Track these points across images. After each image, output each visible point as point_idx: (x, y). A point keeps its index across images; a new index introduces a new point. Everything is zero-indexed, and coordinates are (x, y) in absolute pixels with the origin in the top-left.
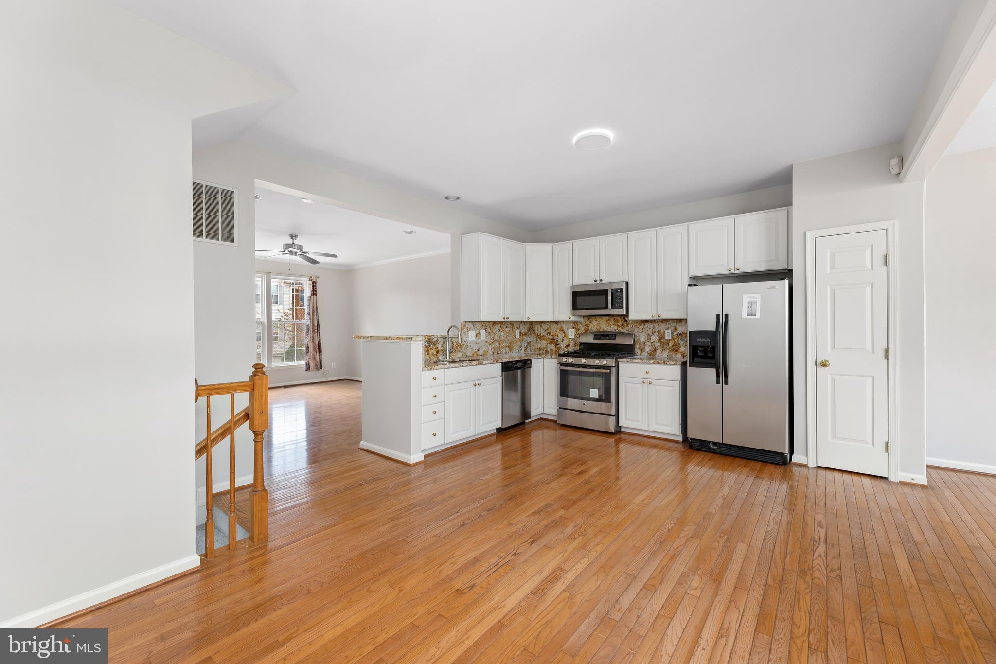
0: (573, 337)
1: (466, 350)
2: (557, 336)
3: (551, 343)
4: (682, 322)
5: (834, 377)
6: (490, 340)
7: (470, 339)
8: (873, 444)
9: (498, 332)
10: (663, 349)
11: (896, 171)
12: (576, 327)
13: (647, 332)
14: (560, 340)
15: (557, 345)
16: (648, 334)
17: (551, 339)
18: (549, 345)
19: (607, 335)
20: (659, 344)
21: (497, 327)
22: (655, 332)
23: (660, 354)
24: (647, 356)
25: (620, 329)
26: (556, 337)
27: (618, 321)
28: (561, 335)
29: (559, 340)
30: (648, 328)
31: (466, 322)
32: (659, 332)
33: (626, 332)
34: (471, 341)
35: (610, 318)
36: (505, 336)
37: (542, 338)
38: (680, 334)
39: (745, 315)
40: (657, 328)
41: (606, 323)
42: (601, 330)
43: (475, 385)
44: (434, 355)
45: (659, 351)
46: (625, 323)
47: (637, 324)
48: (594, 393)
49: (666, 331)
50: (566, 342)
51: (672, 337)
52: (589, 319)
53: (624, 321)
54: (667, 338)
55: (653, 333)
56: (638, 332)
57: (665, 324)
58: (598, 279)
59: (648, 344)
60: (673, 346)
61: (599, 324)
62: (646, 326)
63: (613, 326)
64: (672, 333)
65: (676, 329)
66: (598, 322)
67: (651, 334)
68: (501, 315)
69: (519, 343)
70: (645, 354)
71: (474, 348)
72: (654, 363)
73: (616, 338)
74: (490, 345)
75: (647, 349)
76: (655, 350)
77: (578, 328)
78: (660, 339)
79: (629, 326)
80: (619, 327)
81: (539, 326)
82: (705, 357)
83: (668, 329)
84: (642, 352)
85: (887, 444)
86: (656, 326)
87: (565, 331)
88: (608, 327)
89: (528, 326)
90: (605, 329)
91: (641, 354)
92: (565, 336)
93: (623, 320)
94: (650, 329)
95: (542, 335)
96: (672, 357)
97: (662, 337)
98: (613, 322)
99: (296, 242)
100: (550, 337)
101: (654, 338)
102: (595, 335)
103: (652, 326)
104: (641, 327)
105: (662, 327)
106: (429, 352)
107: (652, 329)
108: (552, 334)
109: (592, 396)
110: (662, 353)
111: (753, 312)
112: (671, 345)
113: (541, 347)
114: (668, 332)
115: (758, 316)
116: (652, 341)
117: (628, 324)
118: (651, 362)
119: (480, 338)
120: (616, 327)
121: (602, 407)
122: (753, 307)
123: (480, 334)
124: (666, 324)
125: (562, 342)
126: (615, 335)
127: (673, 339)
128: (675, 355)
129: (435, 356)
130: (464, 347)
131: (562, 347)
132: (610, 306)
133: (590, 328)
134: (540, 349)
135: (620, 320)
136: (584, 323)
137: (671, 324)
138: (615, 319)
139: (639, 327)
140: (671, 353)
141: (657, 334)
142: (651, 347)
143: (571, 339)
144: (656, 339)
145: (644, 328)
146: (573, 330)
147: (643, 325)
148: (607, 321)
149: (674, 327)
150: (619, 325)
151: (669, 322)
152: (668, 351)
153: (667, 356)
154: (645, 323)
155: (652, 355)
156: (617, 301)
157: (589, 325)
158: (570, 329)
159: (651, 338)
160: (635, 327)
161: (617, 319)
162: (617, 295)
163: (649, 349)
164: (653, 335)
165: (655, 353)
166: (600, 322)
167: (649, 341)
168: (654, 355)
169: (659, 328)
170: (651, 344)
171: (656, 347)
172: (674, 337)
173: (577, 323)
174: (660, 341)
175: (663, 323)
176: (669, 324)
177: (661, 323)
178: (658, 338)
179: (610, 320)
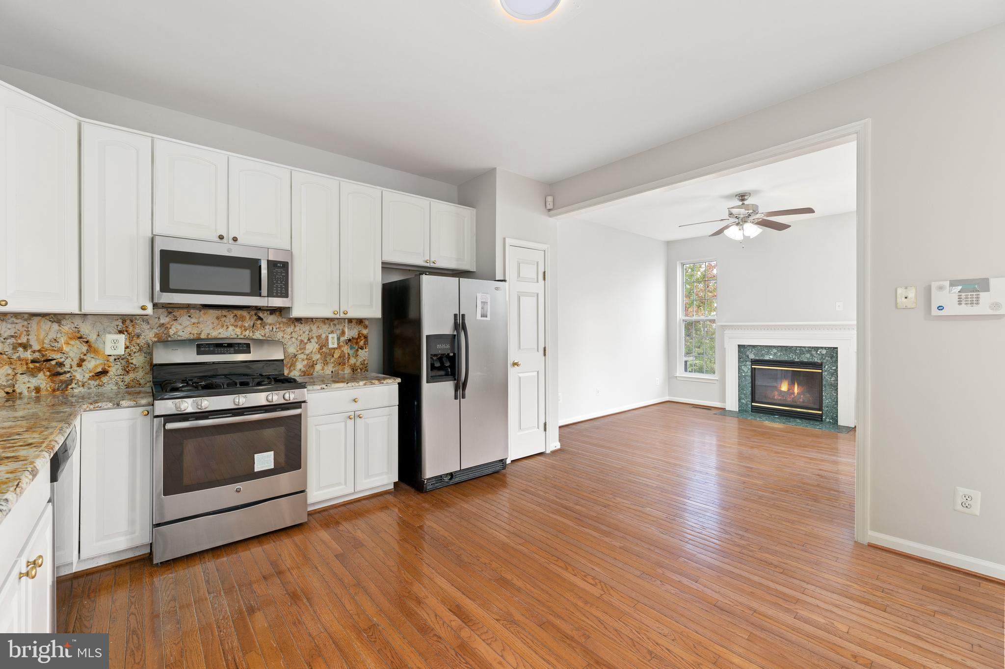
0: (121, 351)
2: (60, 351)
3: (32, 372)
4: (351, 322)
5: (520, 375)
8: (538, 428)
10: (326, 363)
11: (549, 207)
12: (131, 329)
13: (299, 338)
15: (58, 374)
16: (302, 341)
17: (35, 361)
19: (230, 345)
20: (319, 356)
22: (312, 338)
23: (321, 372)
24: (300, 376)
26: (54, 355)
27: (243, 319)
28: (73, 351)
29: (67, 363)
30: (301, 332)
32: (319, 337)
33: (261, 338)
35: (224, 312)
38: (350, 340)
39: (479, 317)
40: (315, 332)
41: (216, 322)
42: (203, 336)
45: (318, 367)
46: (259, 322)
47: (281, 325)
49: (330, 336)
50: (93, 364)
51: (338, 344)
53: (257, 320)
54: (331, 346)
55: (309, 339)
56: (283, 337)
57: (327, 326)
58: (225, 235)
59: (301, 356)
60: (340, 357)
62: (297, 329)
63: (231, 328)
64: (338, 339)
65: (343, 333)
67: (306, 341)
70: (296, 373)
72: (365, 384)
73: (251, 349)
75: (300, 365)
76: (313, 366)
77: (137, 331)
78: (321, 348)
79: (267, 327)
80: (246, 330)
82: (442, 367)
83: (332, 332)
84: (290, 371)
85: (545, 424)
86: (314, 328)
87: (92, 337)
88: (221, 330)
90: (214, 334)
93: (255, 317)
94: (304, 332)
96: (338, 373)
97: (323, 345)
98: (232, 320)
101: (312, 347)
102: (199, 346)
103: (307, 328)
104: (289, 330)
105: (324, 330)
107: (307, 332)
108: (37, 348)
109: (258, 468)
110: (323, 369)
111: (486, 312)
112: (336, 355)
114: (333, 338)
115: (489, 317)
116: (307, 352)
117: (263, 325)
118: (361, 383)
120: (238, 331)
121: (285, 482)
122: (485, 307)
124: (330, 325)
125: (79, 365)
126: (247, 345)
127: (339, 347)
128: (343, 370)
131: (80, 376)
132: (264, 290)
133: (171, 332)
135: (248, 317)
136: (154, 322)
137: (337, 326)
138: (236, 316)
139: (285, 330)
140: (337, 368)
141: (316, 340)
142: (305, 362)
143: (112, 359)
144: (315, 349)
145: (295, 332)
146: (122, 338)
147: (292, 327)
148: (218, 318)
149: (341, 331)
150: (245, 326)
151: (334, 322)
152: (333, 365)
153: (331, 373)
154: (296, 324)
155: (308, 375)
156: (277, 283)
157: (169, 326)
158: (110, 333)
159: (307, 348)
160: (274, 330)
161: (240, 315)
162: (277, 272)
163: (302, 366)
164: (310, 342)
165: (312, 370)
166: (201, 319)
167: (302, 353)
168: (312, 374)
169: (320, 331)
170: (305, 357)
171: (314, 361)
172: (341, 344)
173: (132, 321)
174: (321, 351)
175: (325, 323)
176: (335, 325)
177: (322, 324)
178: (317, 346)
179: (225, 316)
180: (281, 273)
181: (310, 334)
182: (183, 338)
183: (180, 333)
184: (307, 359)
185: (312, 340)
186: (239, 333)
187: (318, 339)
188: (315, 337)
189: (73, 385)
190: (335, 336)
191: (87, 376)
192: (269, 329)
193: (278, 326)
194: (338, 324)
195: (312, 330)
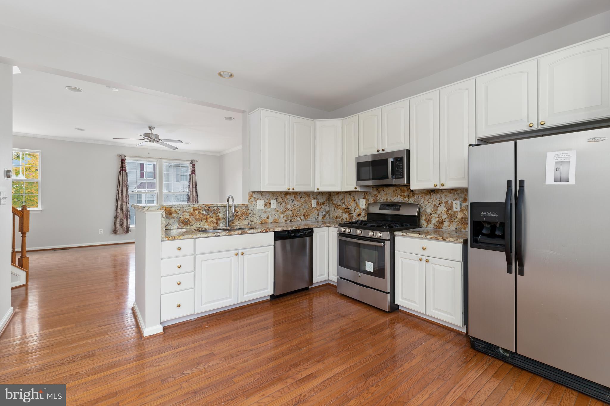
0: (364, 206)
1: (253, 218)
2: (350, 205)
3: (345, 212)
6: (282, 208)
7: (258, 208)
9: (291, 201)
10: (451, 222)
12: (366, 197)
13: (434, 203)
14: (353, 210)
15: (350, 214)
16: (435, 205)
17: (346, 209)
18: (344, 214)
19: (393, 206)
20: (446, 216)
21: (290, 197)
22: (442, 203)
23: (447, 228)
24: (434, 228)
25: (406, 199)
26: (349, 207)
27: (404, 191)
28: (353, 205)
30: (435, 199)
31: (253, 192)
32: (446, 203)
33: (412, 202)
34: (259, 210)
35: (396, 188)
36: (300, 205)
37: (338, 207)
39: (550, 180)
40: (444, 199)
41: (393, 193)
42: (388, 201)
43: (237, 254)
44: (213, 223)
45: (446, 224)
46: (411, 193)
47: (423, 195)
48: (369, 266)
49: (454, 202)
50: (357, 211)
51: (461, 208)
52: (377, 189)
54: (455, 209)
55: (439, 204)
56: (424, 202)
57: (452, 194)
58: (380, 149)
59: (435, 215)
60: (462, 218)
61: (387, 194)
62: (432, 197)
63: (399, 196)
64: (461, 205)
65: (465, 200)
66: (385, 193)
67: (437, 205)
68: (286, 186)
69: (316, 211)
70: (431, 226)
71: (262, 216)
72: (431, 238)
73: (401, 208)
74: (282, 213)
75: (434, 221)
76: (442, 223)
77: (368, 198)
78: (448, 211)
79: (415, 196)
80: (405, 197)
81: (336, 196)
82: (492, 235)
83: (456, 199)
84: (428, 224)
86: (443, 196)
87: (357, 201)
88: (395, 198)
89: (327, 196)
90: (392, 200)
91: (427, 226)
92: (357, 205)
93: (409, 190)
94: (436, 199)
95: (338, 204)
97: (449, 208)
98: (400, 192)
99: (153, 132)
100: (344, 206)
101: (442, 209)
102: (382, 206)
103: (439, 196)
104: (427, 198)
105: (449, 198)
106: (208, 220)
107: (438, 199)
108: (346, 204)
109: (367, 269)
110: (449, 226)
111: (564, 176)
112: (459, 217)
113: (338, 216)
114: (456, 204)
115: (572, 181)
116: (438, 212)
118: (429, 237)
119: (270, 207)
120: (402, 198)
121: (376, 281)
122: (564, 168)
123: (270, 204)
124: (454, 194)
125: (355, 211)
126: (400, 206)
127: (462, 211)
128: (465, 229)
129: (215, 224)
130: (250, 215)
131: (354, 216)
132: (390, 176)
133: (378, 199)
134: (337, 217)
135: (406, 190)
136: (372, 194)
137: (460, 194)
138: (401, 190)
139: (425, 197)
140: (460, 227)
141: (444, 205)
142: (437, 219)
143: (362, 209)
144: (444, 211)
145: (431, 199)
146: (364, 201)
147: (429, 195)
148: (394, 191)
149: (463, 198)
150: (405, 195)
151: (458, 192)
152: (457, 224)
153: (455, 229)
154: (432, 194)
155: (439, 228)
156: (398, 170)
157: (377, 195)
158: (361, 199)
159: (438, 210)
160: (419, 197)
161: (403, 189)
162: (398, 164)
163: (435, 222)
164: (440, 206)
165: (442, 226)
166: (388, 192)
167: (435, 213)
168: (441, 228)
169: (447, 199)
170: (437, 216)
171: (443, 219)
172: (463, 208)
173: (367, 194)
174: (448, 213)
175: (451, 193)
176: (458, 194)
177: (448, 194)
178: (445, 209)
179: (397, 190)
180: (400, 164)
181: (440, 200)
182: (381, 201)
183: (381, 199)
184: (438, 217)
185: (441, 205)
186: (402, 199)
187: (445, 204)
188: (443, 203)
189: (353, 219)
190: (458, 202)
191: (356, 215)
192: (416, 197)
193: (421, 195)
194: (461, 193)
195: (442, 198)
